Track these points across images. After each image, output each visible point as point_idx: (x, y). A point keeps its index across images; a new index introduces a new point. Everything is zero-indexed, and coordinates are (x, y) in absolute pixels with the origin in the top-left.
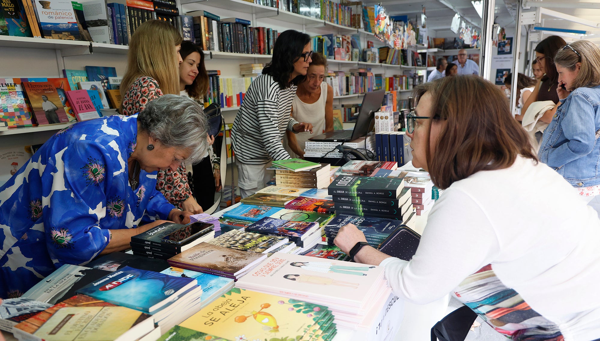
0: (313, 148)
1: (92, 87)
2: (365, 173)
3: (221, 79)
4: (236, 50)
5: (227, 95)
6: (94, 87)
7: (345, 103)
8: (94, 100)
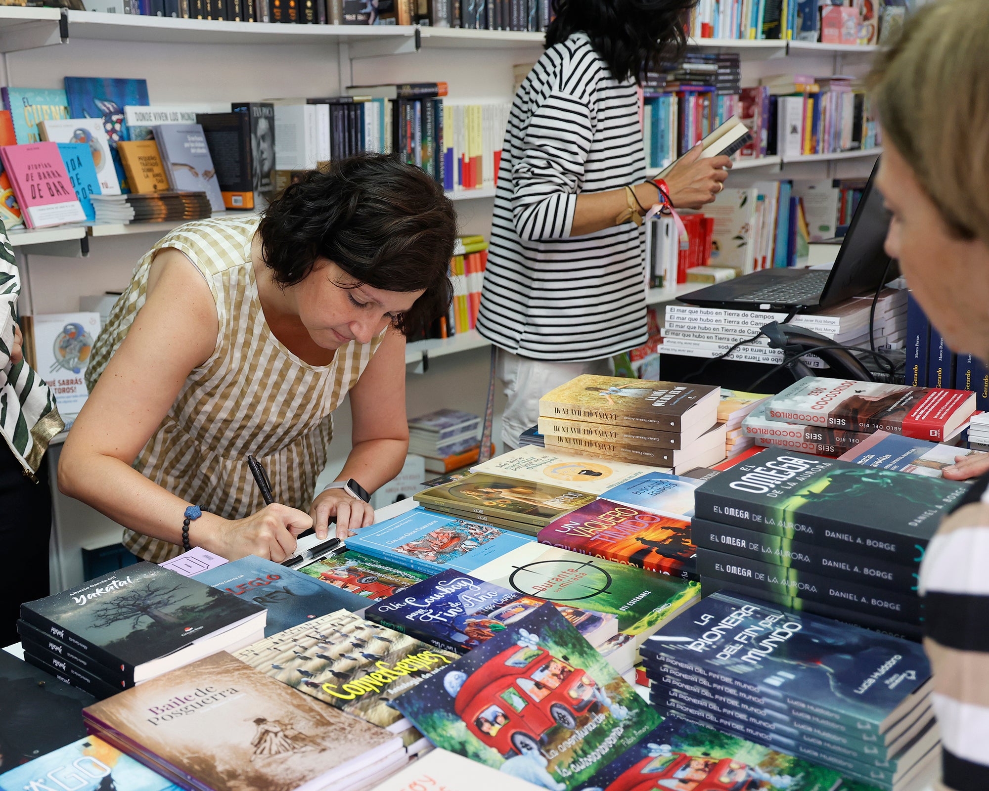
0: (689, 327)
1: (76, 136)
2: (852, 427)
3: (450, 108)
4: (499, 21)
5: (463, 155)
6: (83, 136)
7: (843, 174)
8: (78, 170)
